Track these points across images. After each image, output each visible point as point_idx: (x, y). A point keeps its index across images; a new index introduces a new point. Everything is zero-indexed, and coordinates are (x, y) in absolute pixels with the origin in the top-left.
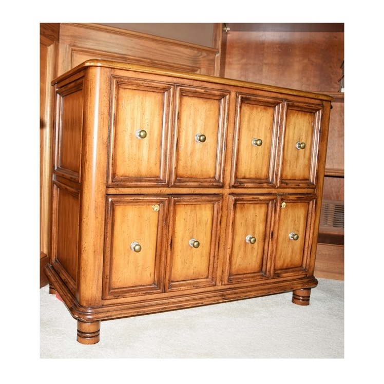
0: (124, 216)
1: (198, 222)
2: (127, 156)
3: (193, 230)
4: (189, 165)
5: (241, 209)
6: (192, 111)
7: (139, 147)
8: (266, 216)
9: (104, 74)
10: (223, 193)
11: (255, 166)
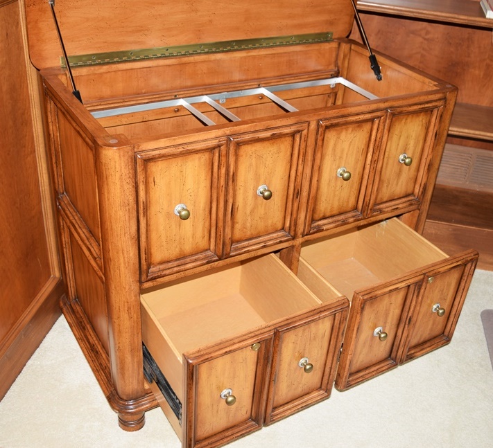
2: (164, 239)
4: (248, 225)
6: (254, 161)
9: (124, 156)
11: (339, 200)
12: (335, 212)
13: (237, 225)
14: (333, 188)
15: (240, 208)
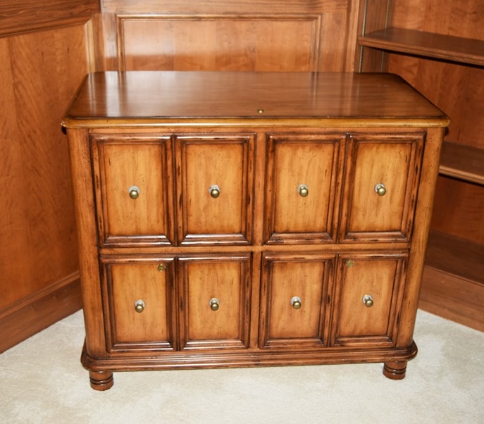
0: (123, 275)
1: (220, 281)
2: (120, 214)
3: (213, 290)
4: (203, 220)
5: (282, 268)
6: (203, 161)
7: (135, 205)
8: (321, 276)
10: (253, 250)
11: (303, 217)
12: (300, 228)
13: (191, 218)
14: (295, 204)
15: (193, 202)
